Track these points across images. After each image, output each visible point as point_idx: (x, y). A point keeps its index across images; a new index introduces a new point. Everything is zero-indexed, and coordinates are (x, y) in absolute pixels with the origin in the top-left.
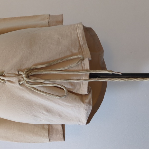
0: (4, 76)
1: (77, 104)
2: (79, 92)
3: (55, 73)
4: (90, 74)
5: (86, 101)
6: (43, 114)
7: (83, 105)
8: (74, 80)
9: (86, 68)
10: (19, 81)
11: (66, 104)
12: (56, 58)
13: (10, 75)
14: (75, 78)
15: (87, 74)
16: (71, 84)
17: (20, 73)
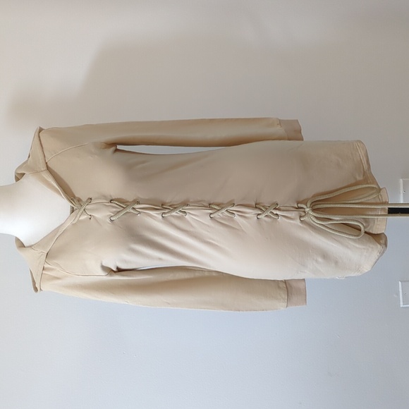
0: (279, 209)
1: (371, 246)
2: (371, 231)
3: (339, 206)
4: (389, 208)
5: (381, 241)
6: (316, 261)
7: (379, 246)
8: (368, 215)
9: (384, 201)
10: (301, 217)
11: (357, 246)
12: (339, 187)
13: (287, 208)
14: (370, 213)
15: (384, 208)
16: (366, 220)
17: (299, 205)
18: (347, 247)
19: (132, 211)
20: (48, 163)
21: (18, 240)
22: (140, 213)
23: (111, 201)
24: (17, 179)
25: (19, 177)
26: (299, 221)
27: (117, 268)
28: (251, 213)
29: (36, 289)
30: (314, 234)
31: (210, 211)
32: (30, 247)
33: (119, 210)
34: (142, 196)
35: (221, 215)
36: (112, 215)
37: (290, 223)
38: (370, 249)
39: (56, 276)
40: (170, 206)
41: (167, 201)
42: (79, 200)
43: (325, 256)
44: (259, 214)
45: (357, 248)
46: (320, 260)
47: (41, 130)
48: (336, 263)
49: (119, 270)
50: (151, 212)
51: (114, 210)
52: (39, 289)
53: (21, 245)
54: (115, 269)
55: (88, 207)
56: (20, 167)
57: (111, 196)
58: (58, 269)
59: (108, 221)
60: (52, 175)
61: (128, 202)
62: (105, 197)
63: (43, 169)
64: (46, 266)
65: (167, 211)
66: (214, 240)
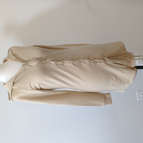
1: (132, 71)
13: (100, 59)
17: (104, 58)
18: (123, 72)
19: (45, 62)
23: (37, 59)
26: (104, 63)
27: (40, 88)
28: (87, 61)
30: (110, 68)
31: (73, 61)
33: (40, 62)
35: (76, 63)
37: (101, 64)
38: (131, 73)
40: (58, 60)
43: (116, 77)
44: (90, 62)
45: (126, 72)
46: (114, 79)
48: (120, 80)
49: (41, 89)
51: (38, 62)
66: (75, 73)
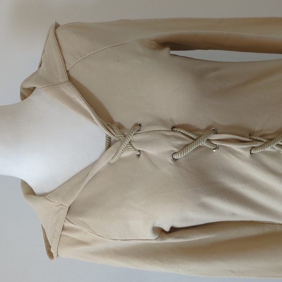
19: (206, 144)
20: (70, 72)
21: (24, 184)
22: (217, 148)
23: (173, 128)
24: (23, 97)
25: (27, 93)
27: (171, 227)
29: (51, 255)
32: (44, 195)
33: (186, 143)
34: (219, 120)
36: (176, 150)
39: (82, 239)
40: (261, 136)
41: (256, 129)
42: (120, 127)
47: (57, 26)
50: (235, 147)
51: (180, 142)
52: (55, 255)
53: (29, 192)
54: (167, 229)
55: (136, 138)
56: (27, 80)
57: (172, 120)
58: (85, 230)
59: (170, 160)
60: (77, 88)
61: (198, 130)
62: (162, 122)
63: (62, 81)
64: (68, 224)
65: (258, 144)
